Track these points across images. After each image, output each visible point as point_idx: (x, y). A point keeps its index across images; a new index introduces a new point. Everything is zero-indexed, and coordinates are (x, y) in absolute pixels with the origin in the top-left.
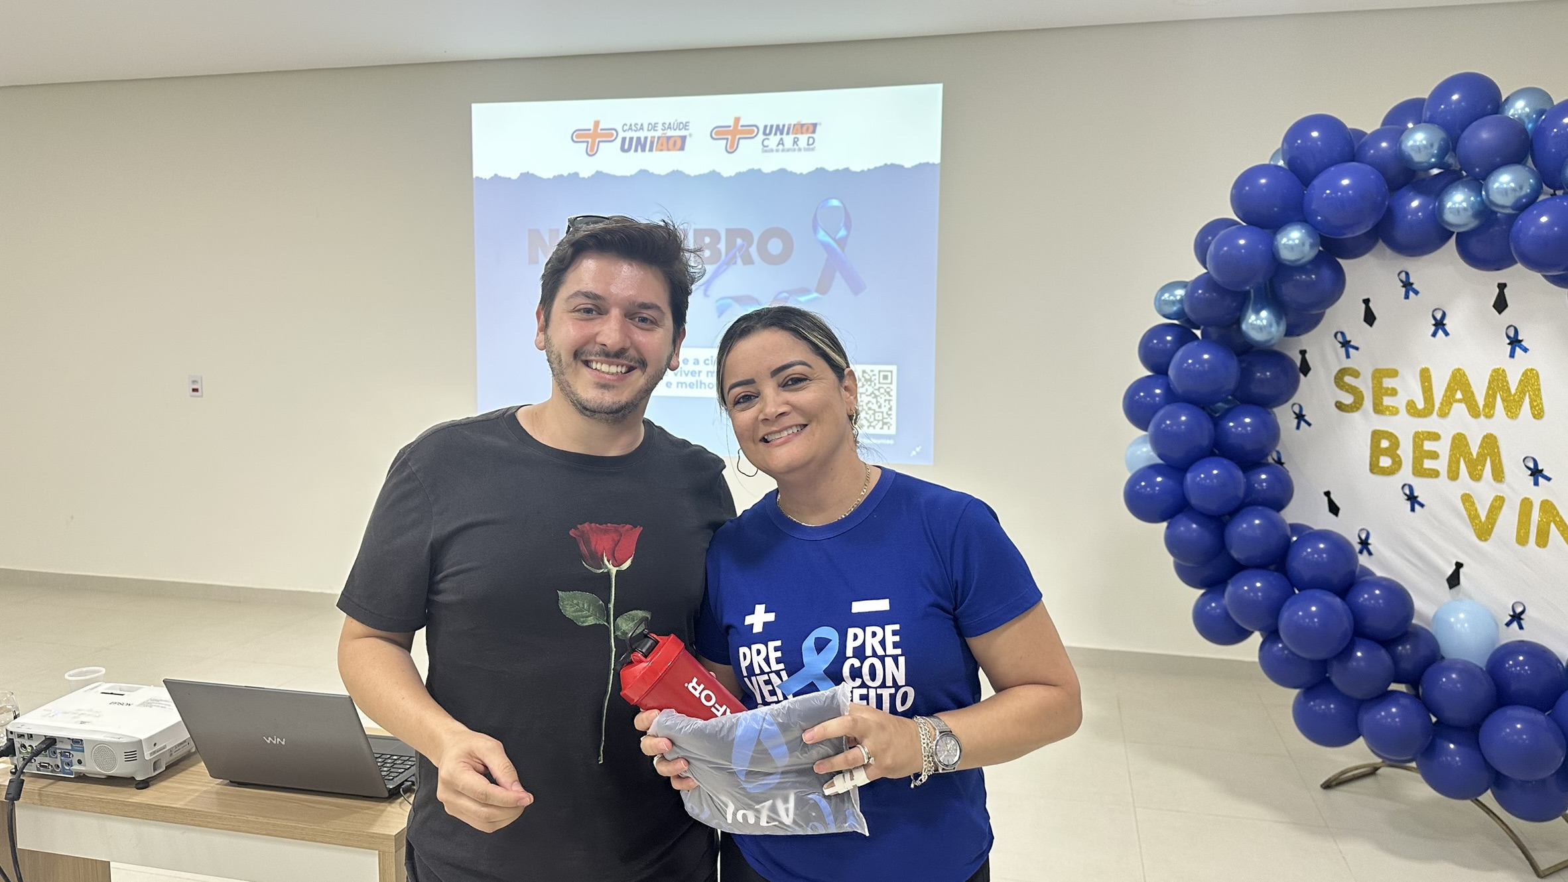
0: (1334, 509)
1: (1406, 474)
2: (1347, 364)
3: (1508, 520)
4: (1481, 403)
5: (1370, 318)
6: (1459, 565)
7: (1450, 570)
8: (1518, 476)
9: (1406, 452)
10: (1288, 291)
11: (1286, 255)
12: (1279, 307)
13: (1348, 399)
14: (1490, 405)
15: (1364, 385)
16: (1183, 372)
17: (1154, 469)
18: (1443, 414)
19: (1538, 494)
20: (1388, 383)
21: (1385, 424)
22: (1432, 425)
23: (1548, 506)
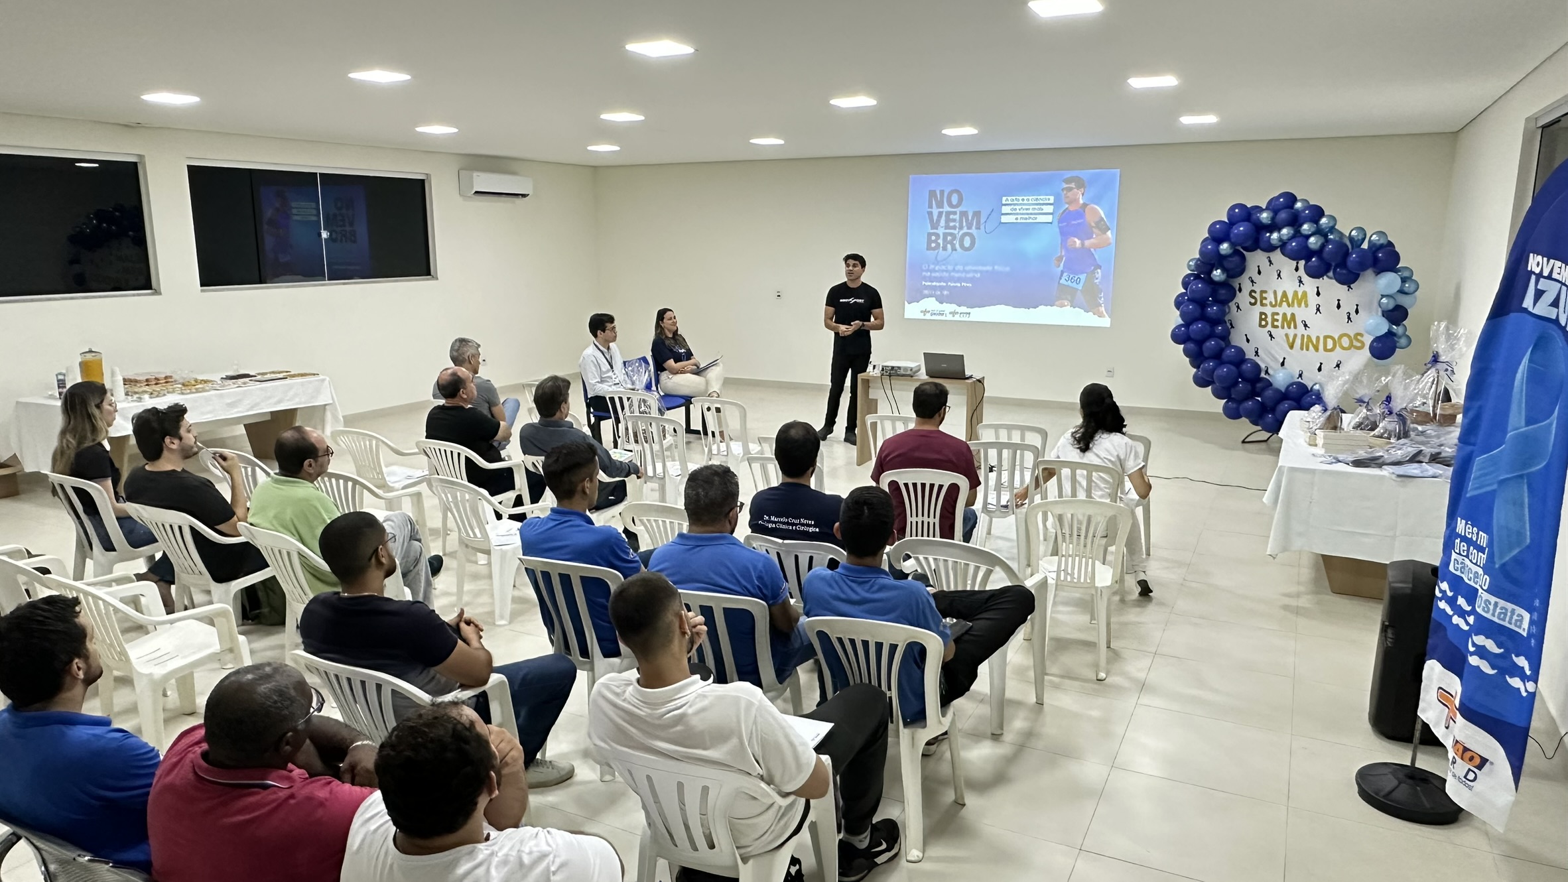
0: (1248, 341)
1: (1269, 328)
2: (1253, 288)
3: (1298, 341)
4: (1290, 301)
5: (1259, 273)
6: (1284, 358)
7: (1282, 361)
8: (1301, 326)
9: (1269, 319)
10: (1226, 264)
11: (1223, 252)
12: (1224, 270)
13: (1253, 301)
14: (1293, 302)
15: (1257, 295)
16: (1192, 291)
17: (1181, 325)
18: (1280, 305)
19: (1306, 333)
20: (1264, 295)
21: (1264, 310)
22: (1276, 309)
23: (1309, 337)
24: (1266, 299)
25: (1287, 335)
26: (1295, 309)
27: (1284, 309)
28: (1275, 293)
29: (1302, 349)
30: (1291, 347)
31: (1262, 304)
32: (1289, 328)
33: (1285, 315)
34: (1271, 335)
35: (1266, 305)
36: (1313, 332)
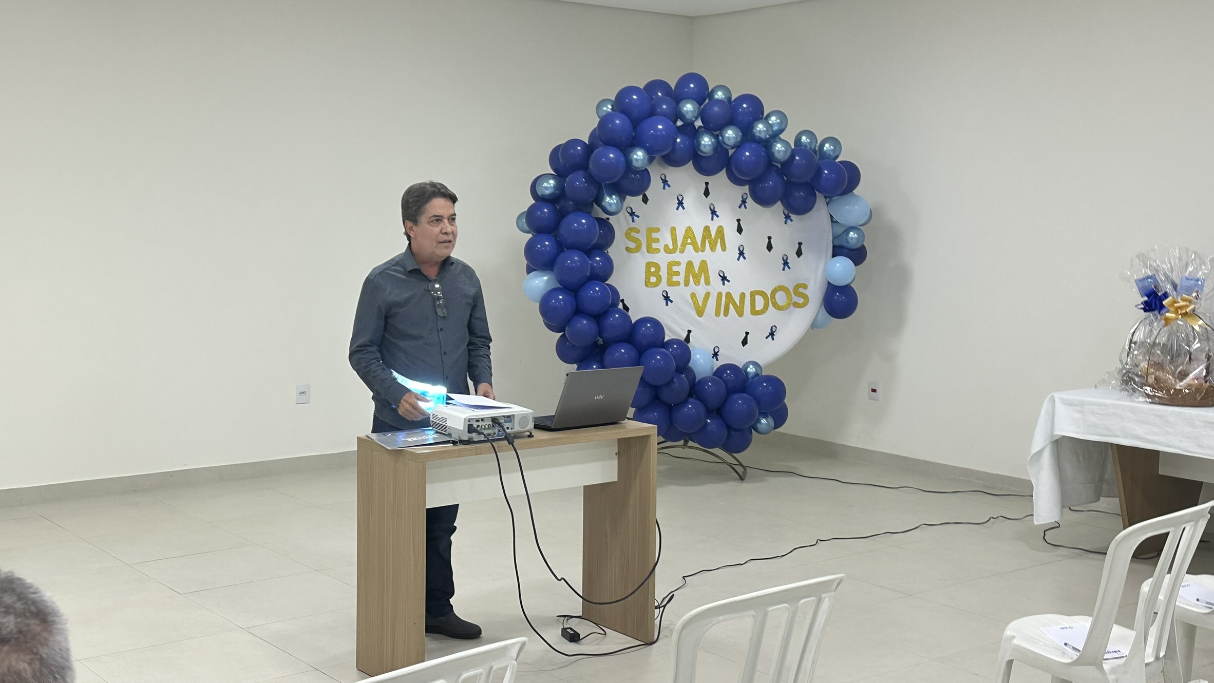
0: (626, 309)
1: (663, 286)
2: (633, 225)
3: (712, 303)
4: (699, 244)
5: (646, 201)
6: (689, 332)
7: (685, 335)
8: (715, 280)
9: (664, 273)
10: (627, 184)
11: (635, 164)
12: (622, 194)
13: (632, 245)
14: (703, 245)
15: (641, 237)
18: (682, 252)
19: (724, 289)
20: (655, 235)
21: (656, 258)
22: (676, 257)
23: (729, 295)
24: (657, 240)
25: (693, 295)
26: (707, 255)
27: (690, 254)
28: (673, 230)
29: (717, 314)
30: (700, 313)
31: (650, 250)
32: (697, 283)
33: (690, 264)
34: (667, 298)
35: (658, 251)
36: (735, 288)
